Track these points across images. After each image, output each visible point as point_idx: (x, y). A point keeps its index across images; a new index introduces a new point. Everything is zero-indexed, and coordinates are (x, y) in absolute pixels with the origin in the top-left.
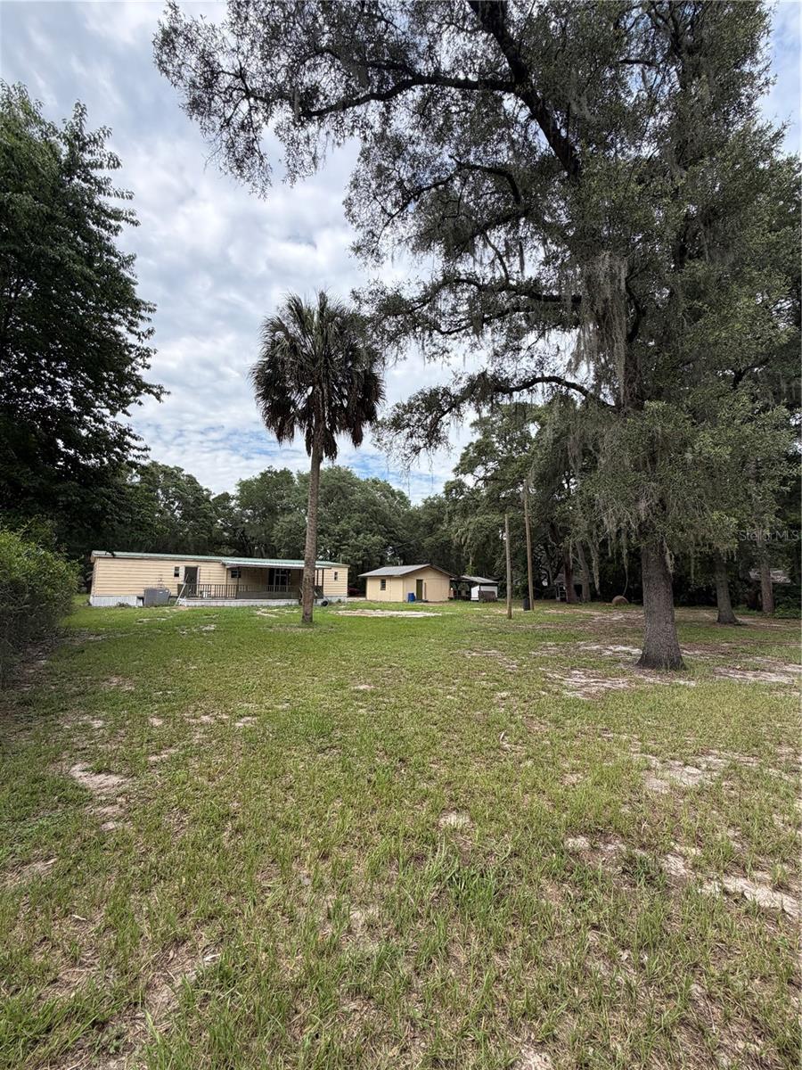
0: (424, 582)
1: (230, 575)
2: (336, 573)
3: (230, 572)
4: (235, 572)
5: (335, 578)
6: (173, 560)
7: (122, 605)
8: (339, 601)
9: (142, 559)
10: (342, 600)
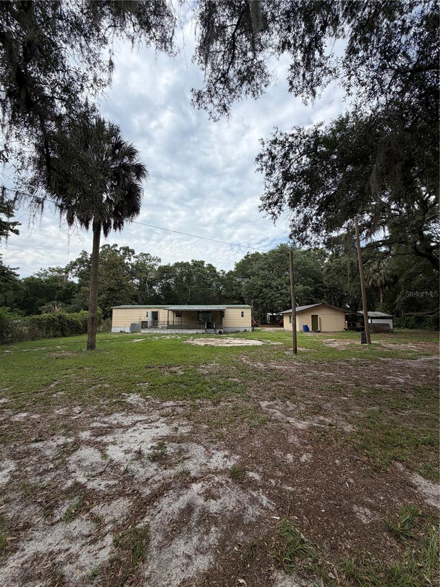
0: (318, 317)
1: (175, 315)
2: (242, 313)
3: (175, 313)
4: (178, 314)
5: (242, 316)
6: (146, 308)
7: (121, 332)
8: (246, 331)
9: (131, 308)
10: (247, 330)
